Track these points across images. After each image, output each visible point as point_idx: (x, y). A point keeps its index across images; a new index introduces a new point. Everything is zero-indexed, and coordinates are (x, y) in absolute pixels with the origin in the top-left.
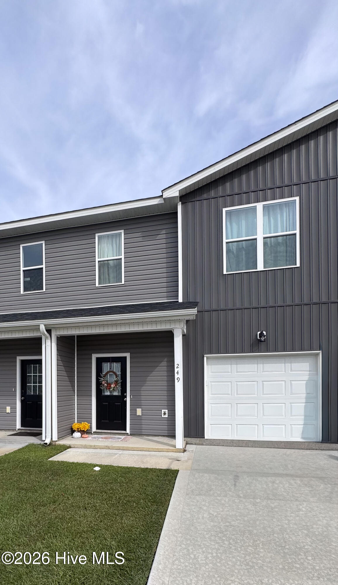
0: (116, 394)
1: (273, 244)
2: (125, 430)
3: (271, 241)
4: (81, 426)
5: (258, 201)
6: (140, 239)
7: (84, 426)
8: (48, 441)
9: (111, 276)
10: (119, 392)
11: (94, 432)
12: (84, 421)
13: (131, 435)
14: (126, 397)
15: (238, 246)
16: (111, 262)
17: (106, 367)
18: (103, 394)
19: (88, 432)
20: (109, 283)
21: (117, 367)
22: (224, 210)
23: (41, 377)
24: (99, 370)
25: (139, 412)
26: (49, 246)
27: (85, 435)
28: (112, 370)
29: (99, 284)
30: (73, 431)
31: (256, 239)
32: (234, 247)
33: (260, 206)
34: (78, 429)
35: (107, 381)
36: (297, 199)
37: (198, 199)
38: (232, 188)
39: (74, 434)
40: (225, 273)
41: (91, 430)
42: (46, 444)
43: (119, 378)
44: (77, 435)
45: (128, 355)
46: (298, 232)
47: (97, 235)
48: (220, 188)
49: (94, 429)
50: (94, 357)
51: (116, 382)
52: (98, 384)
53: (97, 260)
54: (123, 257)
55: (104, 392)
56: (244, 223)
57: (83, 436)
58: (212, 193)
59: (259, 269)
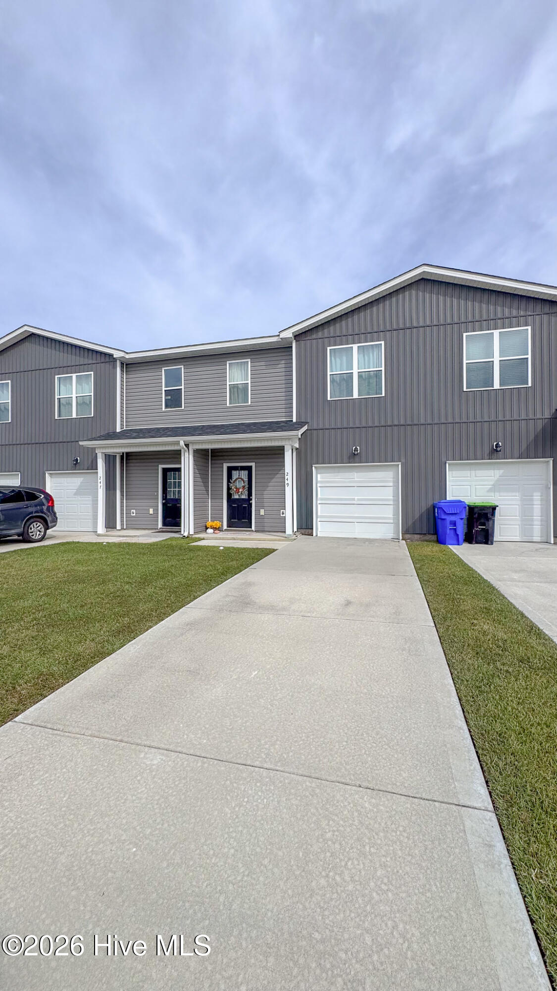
0: (243, 497)
1: (367, 377)
2: (251, 527)
3: (365, 375)
4: (214, 525)
5: (354, 343)
6: (264, 367)
7: (217, 524)
8: (186, 534)
9: (240, 396)
10: (246, 496)
11: (225, 530)
12: (216, 520)
13: (255, 531)
14: (251, 500)
15: (340, 377)
16: (240, 386)
17: (235, 474)
18: (233, 497)
19: (220, 529)
20: (239, 403)
21: (244, 474)
22: (329, 348)
23: (180, 483)
24: (230, 476)
25: (262, 512)
26: (188, 370)
27: (217, 532)
28: (240, 477)
29: (230, 404)
30: (207, 528)
31: (352, 373)
32: (337, 379)
33: (355, 347)
34: (211, 526)
35: (236, 486)
36: (383, 343)
37: (309, 338)
38: (335, 330)
39: (207, 531)
40: (329, 399)
41: (223, 528)
42: (184, 536)
43: (246, 484)
44: (210, 531)
45: (253, 464)
46: (383, 369)
47: (228, 362)
48: (326, 331)
49: (225, 527)
50: (225, 466)
51: (244, 487)
52: (229, 489)
53: (228, 383)
54: (249, 382)
55: (234, 496)
56: (344, 358)
57: (215, 532)
58: (320, 334)
59: (354, 397)
